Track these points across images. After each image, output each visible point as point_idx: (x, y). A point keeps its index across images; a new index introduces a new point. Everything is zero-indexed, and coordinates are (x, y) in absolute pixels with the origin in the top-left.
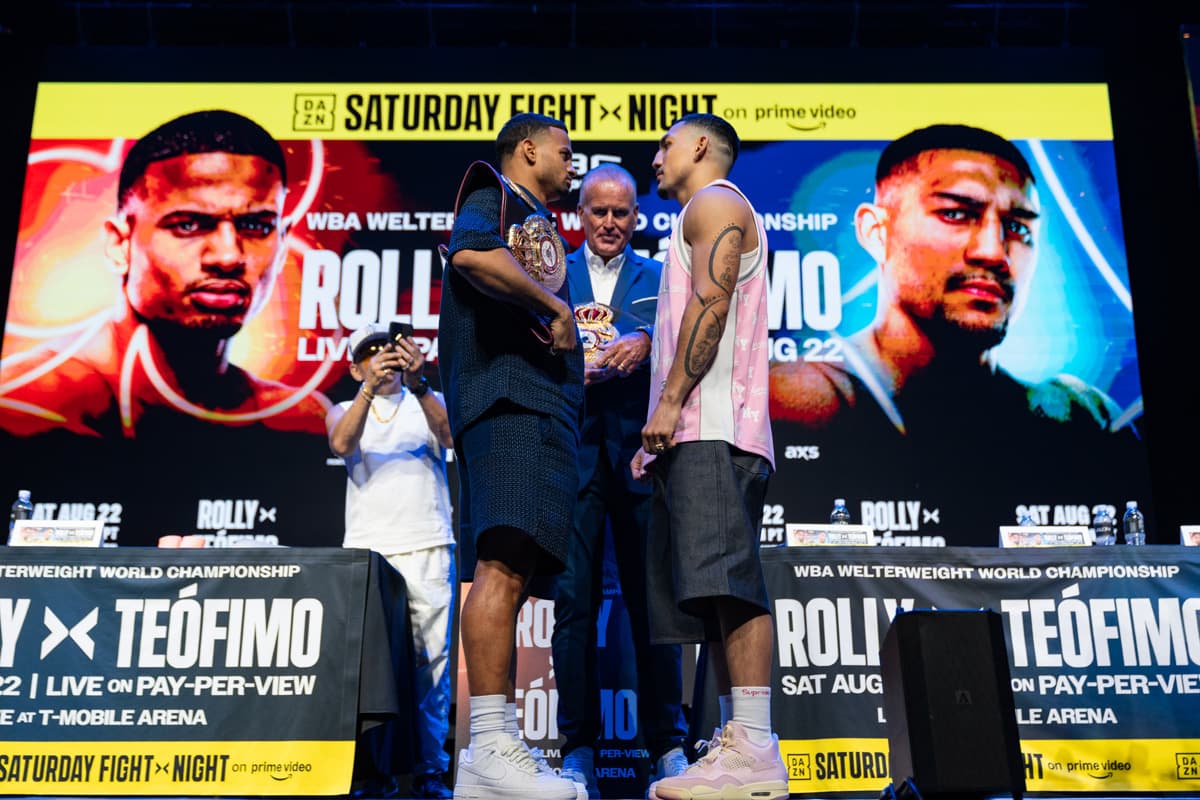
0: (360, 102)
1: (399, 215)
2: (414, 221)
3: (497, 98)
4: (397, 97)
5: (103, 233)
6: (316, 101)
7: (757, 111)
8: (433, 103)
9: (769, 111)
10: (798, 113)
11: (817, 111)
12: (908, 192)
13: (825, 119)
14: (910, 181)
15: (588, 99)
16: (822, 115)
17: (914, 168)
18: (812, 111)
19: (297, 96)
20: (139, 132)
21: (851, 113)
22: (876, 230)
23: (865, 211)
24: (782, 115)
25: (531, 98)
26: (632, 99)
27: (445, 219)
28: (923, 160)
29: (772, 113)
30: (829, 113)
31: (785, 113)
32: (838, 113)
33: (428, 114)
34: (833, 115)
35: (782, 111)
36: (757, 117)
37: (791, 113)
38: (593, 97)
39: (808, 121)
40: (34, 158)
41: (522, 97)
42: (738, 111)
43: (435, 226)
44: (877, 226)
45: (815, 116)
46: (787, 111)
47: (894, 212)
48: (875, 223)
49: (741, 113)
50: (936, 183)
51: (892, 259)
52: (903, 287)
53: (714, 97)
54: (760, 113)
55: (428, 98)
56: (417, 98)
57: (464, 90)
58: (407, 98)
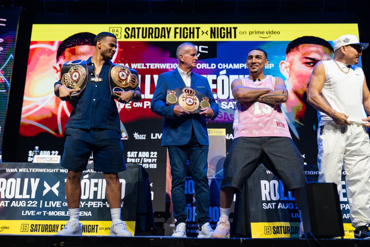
0: (129, 30)
1: (141, 64)
2: (145, 66)
3: (170, 28)
4: (140, 28)
5: (52, 69)
6: (116, 29)
7: (250, 32)
8: (151, 30)
9: (253, 32)
10: (262, 33)
11: (268, 32)
12: (296, 57)
13: (270, 35)
14: (296, 54)
15: (198, 29)
16: (269, 33)
17: (298, 50)
18: (266, 32)
19: (110, 28)
20: (63, 39)
21: (278, 33)
22: (286, 69)
23: (283, 63)
24: (257, 33)
25: (181, 28)
26: (211, 28)
27: (155, 65)
28: (301, 46)
29: (254, 33)
30: (272, 33)
31: (258, 33)
32: (274, 33)
33: (149, 33)
34: (273, 34)
35: (257, 32)
36: (250, 34)
37: (260, 33)
38: (200, 28)
39: (265, 35)
40: (32, 47)
41: (178, 28)
42: (244, 32)
43: (151, 68)
44: (286, 67)
45: (267, 34)
46: (259, 32)
47: (291, 63)
48: (286, 66)
49: (245, 33)
50: (304, 54)
51: (291, 77)
52: (295, 86)
53: (237, 28)
54: (251, 33)
55: (149, 28)
56: (146, 28)
57: (160, 26)
58: (143, 28)
